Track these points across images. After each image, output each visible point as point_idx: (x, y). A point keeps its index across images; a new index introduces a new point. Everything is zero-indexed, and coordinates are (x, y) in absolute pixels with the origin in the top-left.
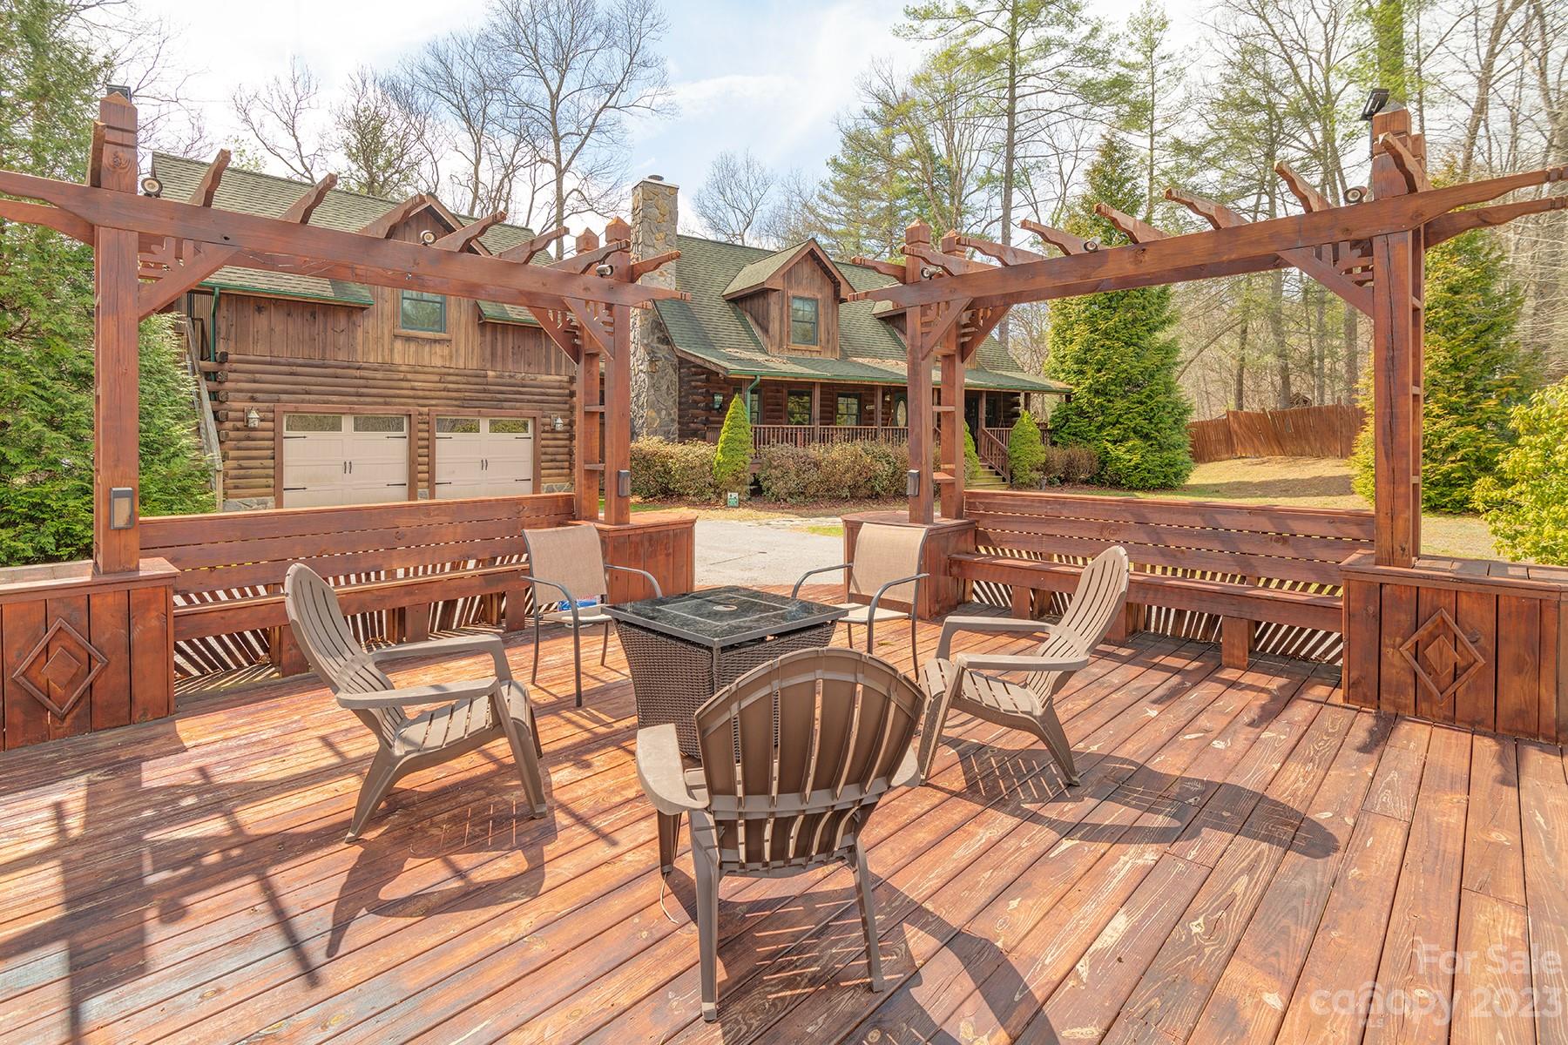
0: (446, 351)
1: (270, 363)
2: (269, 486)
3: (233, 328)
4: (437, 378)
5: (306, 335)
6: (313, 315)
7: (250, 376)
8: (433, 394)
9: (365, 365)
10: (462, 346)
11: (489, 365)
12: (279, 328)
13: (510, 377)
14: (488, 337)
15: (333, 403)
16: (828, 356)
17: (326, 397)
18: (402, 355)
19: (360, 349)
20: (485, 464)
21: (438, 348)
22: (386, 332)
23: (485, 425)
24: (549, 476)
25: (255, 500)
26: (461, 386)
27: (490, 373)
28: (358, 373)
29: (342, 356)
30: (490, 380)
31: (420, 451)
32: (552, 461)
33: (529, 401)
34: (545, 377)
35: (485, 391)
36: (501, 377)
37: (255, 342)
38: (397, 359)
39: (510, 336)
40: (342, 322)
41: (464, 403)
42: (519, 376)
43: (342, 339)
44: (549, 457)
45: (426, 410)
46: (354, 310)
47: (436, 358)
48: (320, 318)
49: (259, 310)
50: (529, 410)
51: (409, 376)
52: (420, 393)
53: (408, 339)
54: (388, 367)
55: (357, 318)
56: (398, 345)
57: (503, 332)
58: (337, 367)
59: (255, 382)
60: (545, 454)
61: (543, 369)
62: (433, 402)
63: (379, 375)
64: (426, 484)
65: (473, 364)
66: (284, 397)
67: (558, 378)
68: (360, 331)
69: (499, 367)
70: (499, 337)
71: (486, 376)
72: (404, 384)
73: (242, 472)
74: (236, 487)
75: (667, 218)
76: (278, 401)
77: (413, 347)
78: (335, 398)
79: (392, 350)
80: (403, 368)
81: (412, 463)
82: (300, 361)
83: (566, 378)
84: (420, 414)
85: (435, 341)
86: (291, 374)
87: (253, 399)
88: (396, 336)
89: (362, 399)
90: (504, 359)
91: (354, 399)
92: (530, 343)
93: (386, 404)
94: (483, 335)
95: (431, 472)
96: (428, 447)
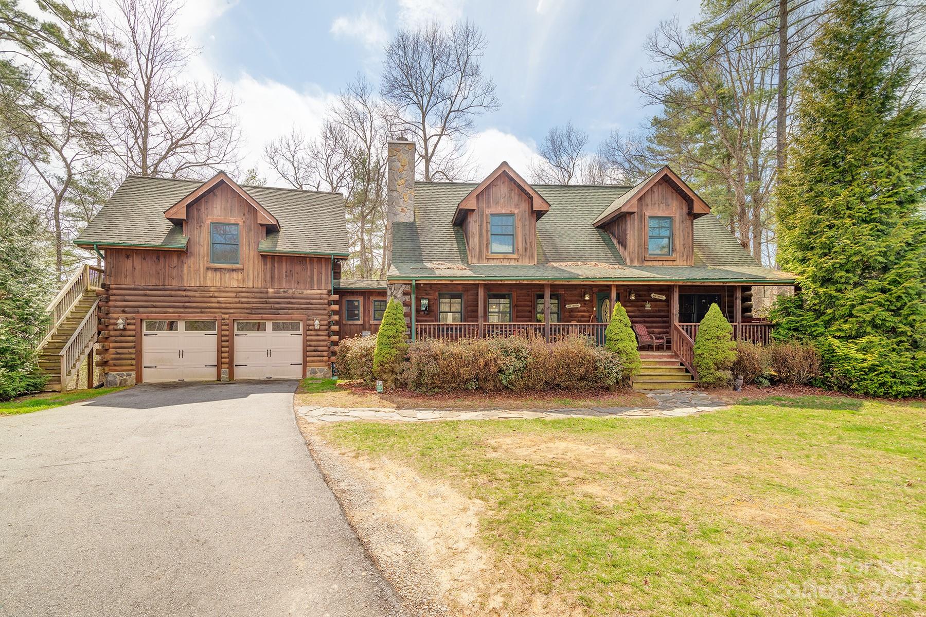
0: (240, 276)
1: (134, 289)
2: (132, 365)
3: (113, 270)
4: (233, 295)
5: (154, 270)
6: (158, 258)
7: (122, 297)
8: (232, 305)
9: (188, 288)
10: (251, 272)
11: (269, 285)
12: (138, 267)
13: (284, 292)
14: (269, 266)
15: (170, 313)
16: (526, 262)
17: (165, 310)
18: (212, 280)
19: (185, 278)
20: (269, 353)
21: (235, 275)
22: (201, 266)
23: (269, 325)
24: (313, 361)
25: (125, 373)
26: (250, 300)
27: (270, 290)
28: (184, 293)
29: (174, 283)
30: (270, 295)
31: (223, 343)
32: (315, 351)
33: (298, 309)
34: (309, 291)
35: (266, 303)
36: (278, 292)
37: (126, 277)
38: (209, 284)
39: (284, 264)
40: (175, 260)
41: (252, 311)
42: (291, 291)
43: (175, 272)
44: (313, 348)
45: (227, 316)
46: (182, 253)
47: (233, 281)
48: (162, 260)
49: (128, 257)
50: (297, 315)
51: (216, 294)
52: (223, 305)
53: (216, 270)
54: (203, 289)
55: (184, 258)
56: (209, 274)
57: (278, 262)
58: (172, 290)
59: (125, 301)
60: (310, 346)
61: (308, 286)
62: (232, 311)
63: (197, 294)
64: (227, 365)
65: (259, 284)
66: (141, 310)
67: (319, 291)
68: (185, 266)
69: (276, 286)
70: (276, 265)
71: (267, 293)
72: (213, 300)
73: (118, 356)
74: (115, 365)
75: (407, 167)
76: (138, 312)
77: (218, 274)
78: (171, 310)
79: (205, 278)
80: (212, 289)
81: (219, 352)
82: (150, 287)
83: (325, 292)
84: (223, 319)
85: (233, 270)
86: (146, 295)
87: (124, 312)
88: (208, 269)
89: (187, 310)
90: (280, 280)
91: (182, 310)
92: (298, 268)
93: (202, 313)
94: (265, 264)
95: (231, 358)
96: (228, 341)
